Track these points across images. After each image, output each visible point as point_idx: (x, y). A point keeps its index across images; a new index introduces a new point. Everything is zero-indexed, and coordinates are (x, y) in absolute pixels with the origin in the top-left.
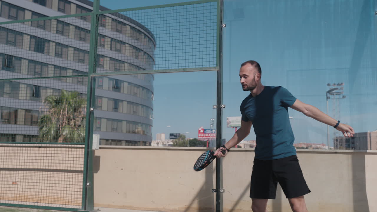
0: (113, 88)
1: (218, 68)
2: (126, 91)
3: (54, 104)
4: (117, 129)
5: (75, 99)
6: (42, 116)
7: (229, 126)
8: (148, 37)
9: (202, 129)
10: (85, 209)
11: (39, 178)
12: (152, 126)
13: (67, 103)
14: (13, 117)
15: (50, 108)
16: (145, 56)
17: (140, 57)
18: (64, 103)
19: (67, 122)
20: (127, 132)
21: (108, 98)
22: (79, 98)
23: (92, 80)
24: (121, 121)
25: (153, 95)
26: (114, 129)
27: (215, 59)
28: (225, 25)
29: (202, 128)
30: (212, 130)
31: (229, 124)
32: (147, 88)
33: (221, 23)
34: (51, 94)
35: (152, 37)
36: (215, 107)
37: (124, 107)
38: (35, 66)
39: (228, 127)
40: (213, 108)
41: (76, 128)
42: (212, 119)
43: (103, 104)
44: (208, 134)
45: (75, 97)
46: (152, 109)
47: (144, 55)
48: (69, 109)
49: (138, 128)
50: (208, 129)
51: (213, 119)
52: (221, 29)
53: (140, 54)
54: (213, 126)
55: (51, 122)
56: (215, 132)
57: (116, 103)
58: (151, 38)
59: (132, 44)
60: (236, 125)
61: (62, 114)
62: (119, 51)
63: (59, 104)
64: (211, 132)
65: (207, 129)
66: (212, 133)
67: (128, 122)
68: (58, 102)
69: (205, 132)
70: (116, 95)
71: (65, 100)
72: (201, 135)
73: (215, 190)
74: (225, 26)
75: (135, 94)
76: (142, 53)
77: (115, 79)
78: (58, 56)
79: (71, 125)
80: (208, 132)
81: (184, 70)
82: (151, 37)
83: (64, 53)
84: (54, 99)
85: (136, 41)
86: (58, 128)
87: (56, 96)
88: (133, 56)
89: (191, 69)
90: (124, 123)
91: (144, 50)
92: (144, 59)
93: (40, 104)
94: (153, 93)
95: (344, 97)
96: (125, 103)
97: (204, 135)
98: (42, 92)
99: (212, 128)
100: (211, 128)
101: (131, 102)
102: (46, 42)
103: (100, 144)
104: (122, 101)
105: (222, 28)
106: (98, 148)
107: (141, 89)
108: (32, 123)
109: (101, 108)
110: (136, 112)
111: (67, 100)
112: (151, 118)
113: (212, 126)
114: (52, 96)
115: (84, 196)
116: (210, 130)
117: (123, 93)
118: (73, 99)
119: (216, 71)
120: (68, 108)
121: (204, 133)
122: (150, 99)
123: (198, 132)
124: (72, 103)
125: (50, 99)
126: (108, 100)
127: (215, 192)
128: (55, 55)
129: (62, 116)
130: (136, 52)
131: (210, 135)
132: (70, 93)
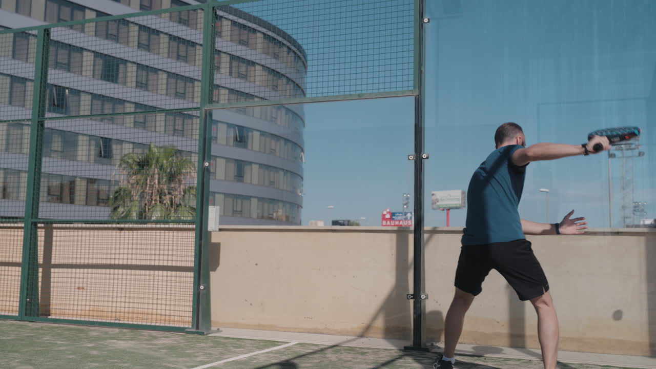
0: (234, 141)
1: (417, 93)
2: (256, 147)
3: (136, 167)
4: (241, 211)
5: (170, 159)
6: (116, 188)
7: (435, 206)
8: (294, 52)
9: (389, 213)
10: (198, 328)
11: (111, 294)
12: (302, 207)
13: (158, 166)
14: (66, 191)
15: (129, 175)
16: (288, 86)
17: (280, 88)
18: (153, 167)
19: (158, 199)
20: (258, 218)
21: (226, 158)
22: (177, 157)
23: (206, 116)
24: (248, 198)
25: (302, 154)
26: (236, 211)
27: (412, 77)
28: (429, 19)
29: (388, 210)
30: (406, 214)
31: (435, 203)
32: (293, 141)
33: (421, 16)
34: (131, 151)
35: (300, 52)
36: (411, 157)
37: (254, 175)
38: (103, 105)
39: (434, 209)
40: (409, 159)
41: (173, 209)
42: (405, 195)
43: (217, 169)
44: (400, 221)
45: (171, 156)
46: (302, 178)
47: (287, 83)
48: (161, 175)
49: (277, 212)
50: (399, 213)
51: (407, 195)
52: (421, 25)
53: (280, 82)
54: (407, 207)
55: (130, 199)
56: (411, 218)
57: (240, 167)
58: (299, 55)
59: (267, 65)
60: (448, 206)
61: (150, 185)
62: (245, 77)
63: (145, 168)
64: (404, 217)
65: (396, 213)
66: (406, 219)
67: (261, 199)
68: (143, 164)
69: (393, 217)
70: (239, 153)
71: (154, 162)
72: (387, 222)
73: (412, 295)
74: (429, 22)
75: (273, 151)
76: (285, 81)
77: (238, 126)
78: (142, 87)
79: (165, 204)
80: (399, 218)
81: (360, 97)
82: (298, 53)
83: (150, 83)
84: (136, 160)
85: (274, 61)
86: (142, 209)
87: (139, 154)
88: (267, 86)
89: (370, 94)
90: (254, 201)
91: (288, 75)
92: (288, 91)
93: (113, 168)
94: (302, 150)
95: (641, 154)
96: (255, 168)
97: (392, 222)
98: (115, 148)
99: (406, 211)
100: (403, 210)
101: (265, 165)
102: (121, 63)
103: (220, 224)
104: (251, 163)
105: (424, 24)
106: (218, 230)
107: (282, 142)
108: (99, 201)
109: (215, 175)
110: (274, 182)
111: (157, 161)
112: (300, 194)
113: (405, 207)
114: (132, 155)
115: (196, 306)
116: (402, 213)
117: (252, 150)
118: (167, 159)
119: (413, 98)
120: (159, 174)
121: (391, 219)
122: (297, 160)
123: (381, 217)
124: (167, 166)
125: (129, 159)
126: (226, 162)
127: (412, 298)
128: (137, 86)
129: (149, 187)
130: (273, 80)
131: (403, 222)
132: (162, 150)
